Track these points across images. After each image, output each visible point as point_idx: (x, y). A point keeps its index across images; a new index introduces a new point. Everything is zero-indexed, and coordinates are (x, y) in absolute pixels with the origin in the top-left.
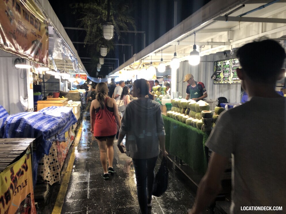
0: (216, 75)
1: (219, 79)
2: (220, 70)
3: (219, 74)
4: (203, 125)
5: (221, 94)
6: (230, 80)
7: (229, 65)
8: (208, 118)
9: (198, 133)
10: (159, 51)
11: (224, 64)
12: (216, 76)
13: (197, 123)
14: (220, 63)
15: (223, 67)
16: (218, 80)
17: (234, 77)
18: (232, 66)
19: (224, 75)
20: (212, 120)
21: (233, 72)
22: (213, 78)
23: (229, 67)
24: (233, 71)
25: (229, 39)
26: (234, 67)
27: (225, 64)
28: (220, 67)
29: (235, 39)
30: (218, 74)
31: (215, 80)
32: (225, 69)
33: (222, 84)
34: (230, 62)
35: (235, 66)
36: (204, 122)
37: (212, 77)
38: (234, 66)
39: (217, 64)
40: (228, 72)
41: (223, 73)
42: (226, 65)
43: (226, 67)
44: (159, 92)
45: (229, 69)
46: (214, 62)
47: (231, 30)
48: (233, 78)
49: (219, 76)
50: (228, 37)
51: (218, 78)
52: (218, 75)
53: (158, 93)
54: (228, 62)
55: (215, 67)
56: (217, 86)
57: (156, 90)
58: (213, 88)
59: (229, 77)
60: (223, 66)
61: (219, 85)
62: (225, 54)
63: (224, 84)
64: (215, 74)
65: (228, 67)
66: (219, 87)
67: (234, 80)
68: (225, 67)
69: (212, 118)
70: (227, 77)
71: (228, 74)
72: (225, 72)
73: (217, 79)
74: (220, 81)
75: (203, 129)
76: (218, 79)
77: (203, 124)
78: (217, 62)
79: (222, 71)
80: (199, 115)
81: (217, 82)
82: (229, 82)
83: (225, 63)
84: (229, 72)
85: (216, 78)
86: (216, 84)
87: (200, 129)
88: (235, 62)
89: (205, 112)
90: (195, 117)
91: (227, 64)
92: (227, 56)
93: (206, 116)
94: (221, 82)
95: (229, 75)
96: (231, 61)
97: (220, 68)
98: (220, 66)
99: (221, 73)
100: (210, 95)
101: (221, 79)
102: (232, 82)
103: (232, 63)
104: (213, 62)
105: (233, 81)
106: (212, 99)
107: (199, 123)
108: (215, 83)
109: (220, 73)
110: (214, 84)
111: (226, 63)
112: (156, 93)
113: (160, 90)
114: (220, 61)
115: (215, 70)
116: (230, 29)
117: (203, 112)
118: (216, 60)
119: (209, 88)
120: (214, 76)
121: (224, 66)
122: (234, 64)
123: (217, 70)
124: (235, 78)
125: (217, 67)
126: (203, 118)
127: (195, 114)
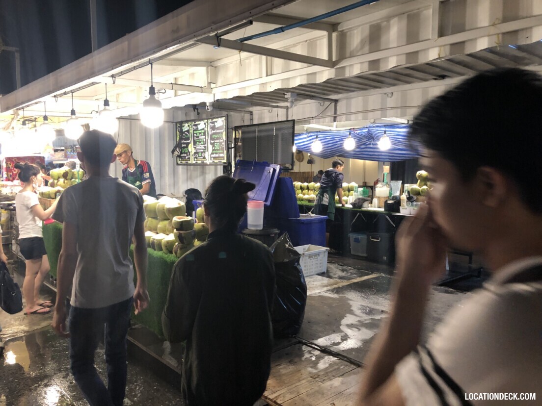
0: (182, 148)
1: (187, 155)
2: (188, 139)
3: (187, 147)
4: (177, 244)
5: (189, 183)
6: (207, 157)
7: (203, 129)
8: (186, 231)
9: (167, 261)
10: (65, 93)
11: (195, 127)
12: (180, 149)
13: (163, 241)
14: (186, 125)
15: (194, 134)
16: (185, 157)
17: (214, 152)
18: (210, 132)
19: (195, 148)
20: (193, 233)
21: (211, 144)
22: (176, 153)
23: (205, 134)
24: (212, 142)
25: (209, 82)
26: (214, 134)
27: (197, 128)
28: (187, 133)
29: (219, 83)
30: (185, 145)
31: (179, 157)
32: (198, 137)
33: (191, 165)
34: (207, 124)
35: (215, 132)
36: (178, 239)
37: (173, 152)
38: (213, 132)
39: (181, 127)
40: (202, 143)
41: (194, 144)
42: (198, 130)
43: (198, 134)
44: (66, 181)
45: (204, 137)
46: (177, 123)
47: (211, 66)
48: (212, 153)
49: (186, 149)
50: (208, 77)
51: (185, 153)
52: (184, 147)
53: (64, 183)
54: (201, 125)
55: (178, 132)
56: (182, 168)
57: (59, 178)
58: (174, 173)
59: (205, 152)
60: (193, 131)
61: (186, 166)
62: (196, 110)
63: (196, 165)
64: (179, 145)
65: (202, 134)
66: (186, 171)
67: (214, 158)
68: (196, 134)
69: (194, 229)
70: (202, 152)
71: (202, 147)
72: (198, 143)
73: (183, 155)
74: (189, 158)
75: (176, 253)
76: (185, 155)
77: (175, 243)
78: (182, 123)
79: (191, 140)
80: (166, 226)
81: (184, 162)
82: (205, 162)
83: (196, 125)
84: (205, 144)
85: (181, 153)
86: (180, 165)
87: (171, 252)
88: (215, 126)
89: (179, 219)
90: (156, 230)
91: (200, 127)
92: (198, 113)
93: (181, 226)
94: (190, 162)
95: (206, 148)
96: (207, 122)
97: (187, 135)
98: (188, 131)
99: (190, 145)
100: (170, 185)
101: (189, 155)
102: (211, 161)
103: (209, 126)
104: (172, 122)
105: (212, 159)
106: (174, 192)
107: (168, 242)
108: (179, 162)
109: (188, 144)
110: (178, 164)
111: (198, 126)
112: (59, 183)
113: (68, 178)
114: (187, 122)
115: (178, 139)
116: (210, 64)
117: (176, 219)
118: (180, 120)
119: (167, 172)
120: (178, 150)
121: (195, 132)
122: (213, 128)
123: (181, 139)
124: (216, 153)
125: (182, 132)
126: (175, 230)
127: (157, 224)
